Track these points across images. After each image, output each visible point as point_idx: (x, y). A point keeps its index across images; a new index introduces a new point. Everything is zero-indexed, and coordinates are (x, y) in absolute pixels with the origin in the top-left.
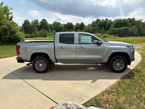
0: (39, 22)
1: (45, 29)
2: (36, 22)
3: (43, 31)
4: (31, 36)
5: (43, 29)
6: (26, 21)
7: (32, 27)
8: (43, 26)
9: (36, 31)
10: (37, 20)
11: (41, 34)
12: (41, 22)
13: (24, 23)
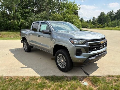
0: (114, 13)
1: (119, 20)
2: (112, 13)
3: (116, 21)
4: (103, 26)
5: (116, 19)
6: (101, 13)
7: (106, 18)
8: (118, 16)
9: (109, 22)
10: (113, 11)
11: (113, 24)
12: (116, 13)
13: (100, 15)
